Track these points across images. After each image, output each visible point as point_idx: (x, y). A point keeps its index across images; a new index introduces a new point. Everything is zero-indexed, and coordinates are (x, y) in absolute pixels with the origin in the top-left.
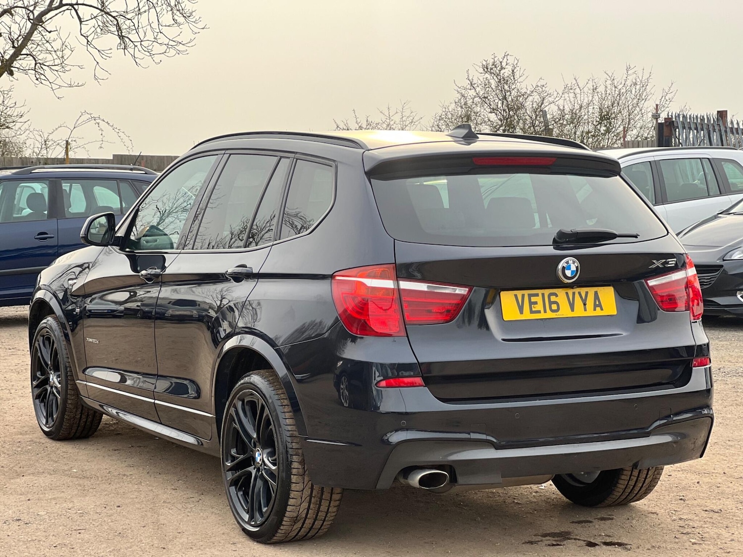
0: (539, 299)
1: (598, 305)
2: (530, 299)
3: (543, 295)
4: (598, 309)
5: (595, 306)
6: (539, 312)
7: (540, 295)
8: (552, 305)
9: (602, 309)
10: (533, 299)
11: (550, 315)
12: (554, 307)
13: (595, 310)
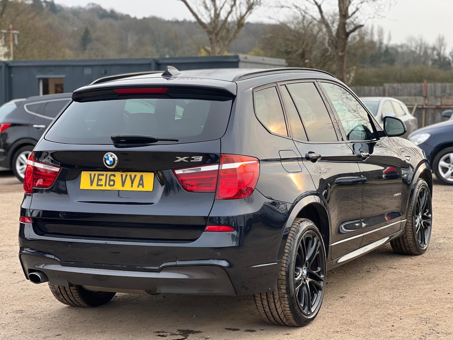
0: (103, 178)
1: (141, 184)
2: (98, 177)
3: (107, 175)
4: (141, 186)
5: (139, 184)
6: (102, 185)
7: (105, 175)
8: (111, 182)
9: (143, 187)
10: (100, 177)
11: (108, 188)
12: (112, 183)
13: (138, 187)
